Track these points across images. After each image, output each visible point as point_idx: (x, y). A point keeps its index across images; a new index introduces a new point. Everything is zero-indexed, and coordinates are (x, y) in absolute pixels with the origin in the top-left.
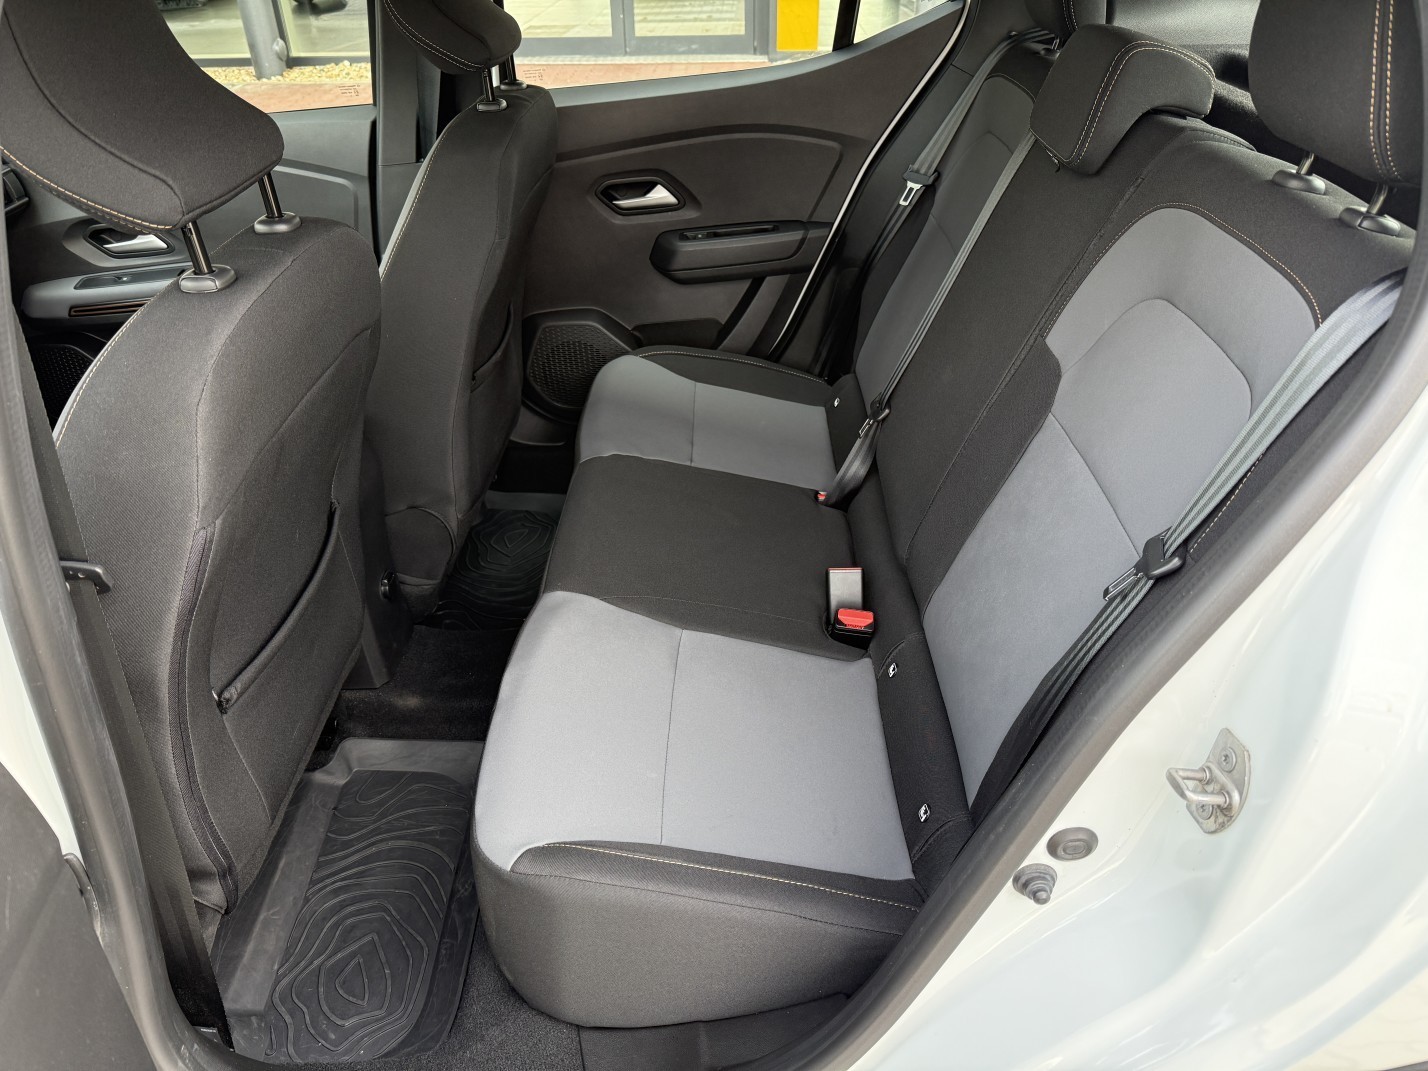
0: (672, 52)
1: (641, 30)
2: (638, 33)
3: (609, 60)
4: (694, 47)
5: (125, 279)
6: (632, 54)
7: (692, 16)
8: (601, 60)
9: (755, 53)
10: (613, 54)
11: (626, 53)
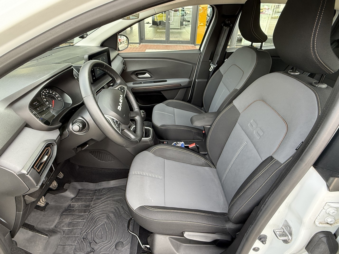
0: (176, 43)
1: (171, 39)
2: (170, 40)
3: (165, 44)
4: (180, 42)
5: (142, 83)
6: (169, 43)
7: (174, 37)
8: (163, 44)
9: (192, 44)
10: (166, 43)
11: (168, 43)
